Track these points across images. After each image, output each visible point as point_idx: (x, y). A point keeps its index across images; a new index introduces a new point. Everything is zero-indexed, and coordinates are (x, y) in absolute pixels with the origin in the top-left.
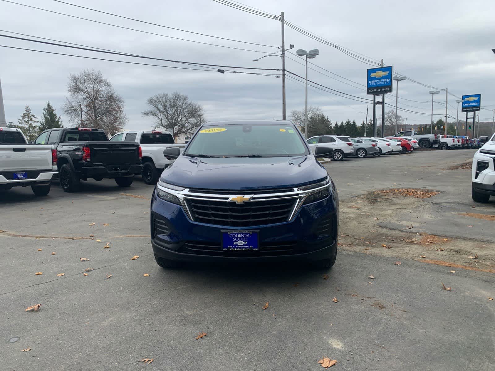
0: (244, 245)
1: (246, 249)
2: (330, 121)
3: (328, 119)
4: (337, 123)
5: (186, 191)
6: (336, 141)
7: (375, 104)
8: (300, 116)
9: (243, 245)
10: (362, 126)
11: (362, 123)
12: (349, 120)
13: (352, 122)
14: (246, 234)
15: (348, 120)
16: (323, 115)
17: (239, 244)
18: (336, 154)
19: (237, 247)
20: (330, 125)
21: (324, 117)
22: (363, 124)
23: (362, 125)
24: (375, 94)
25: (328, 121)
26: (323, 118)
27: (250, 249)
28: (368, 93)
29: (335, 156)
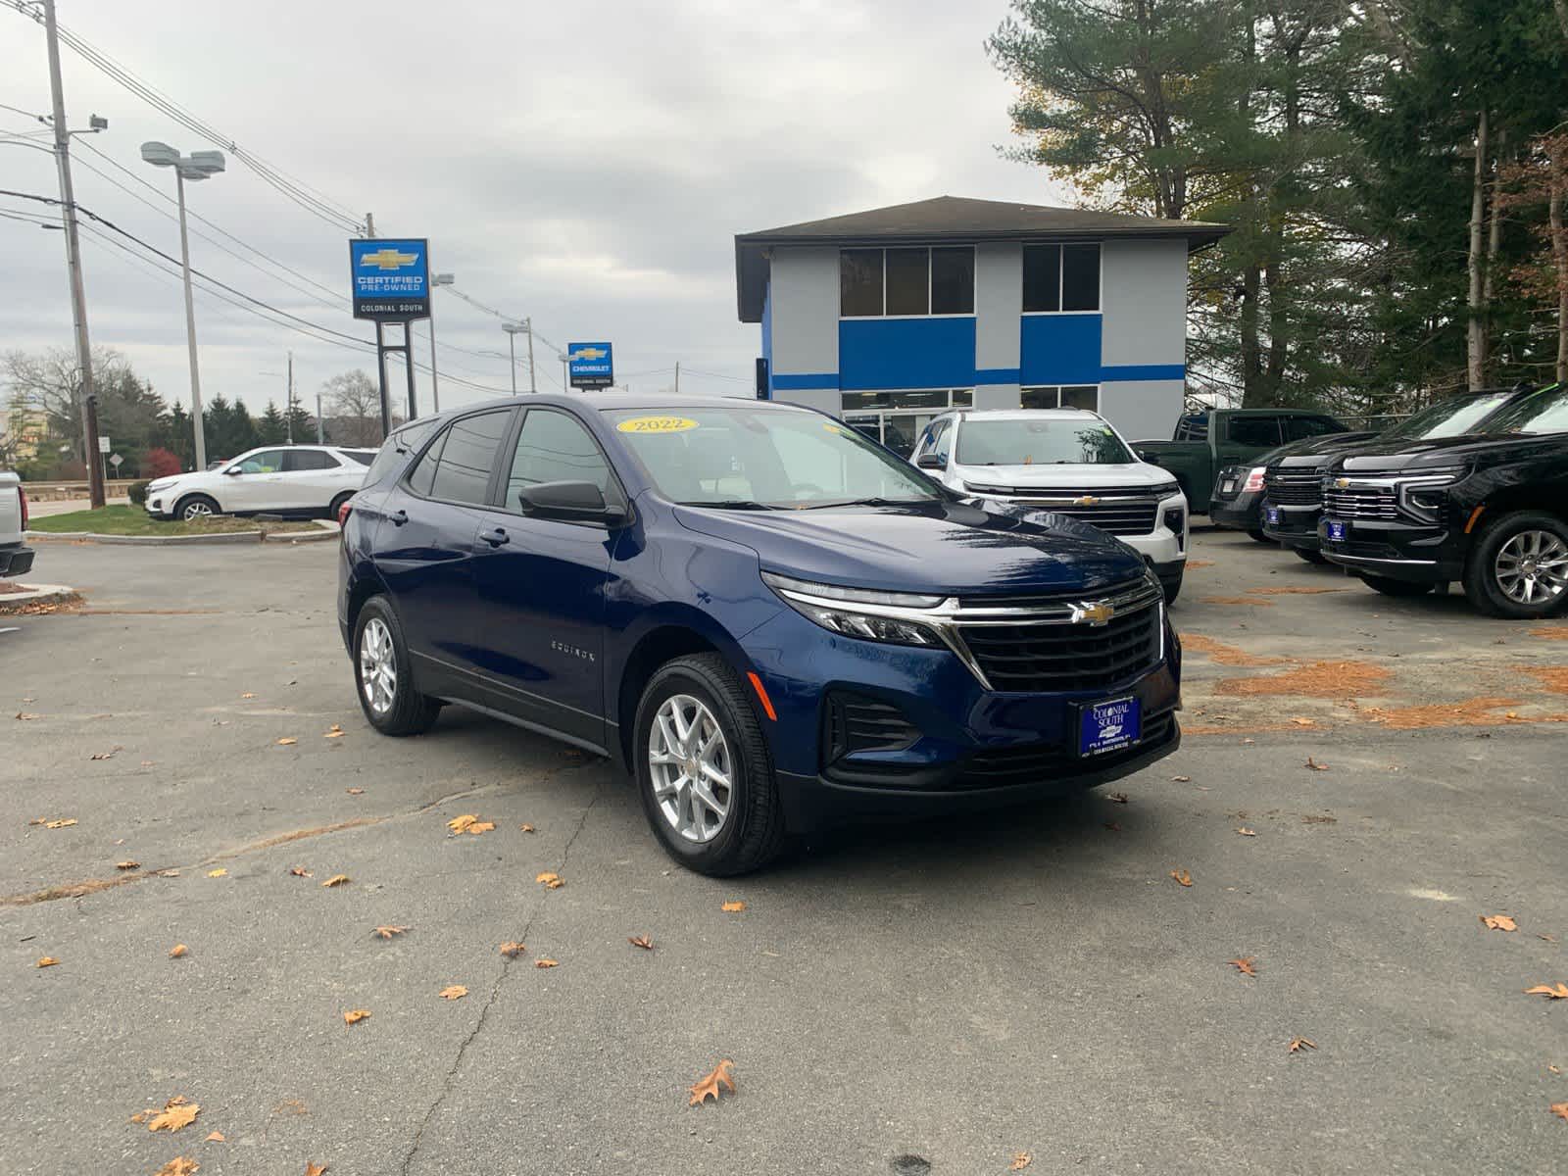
0: (1117, 735)
1: (1120, 746)
2: (159, 397)
3: (149, 389)
4: (178, 405)
5: (951, 607)
6: (339, 465)
7: (383, 350)
8: (39, 372)
9: (1113, 735)
10: (266, 416)
11: (266, 406)
12: (223, 397)
13: (231, 405)
14: (1120, 703)
15: (219, 394)
16: (130, 377)
17: (1108, 736)
19: (1104, 743)
20: (159, 412)
21: (134, 383)
22: (272, 412)
23: (267, 413)
24: (380, 318)
25: (152, 398)
26: (130, 383)
27: (1126, 744)
28: (359, 314)
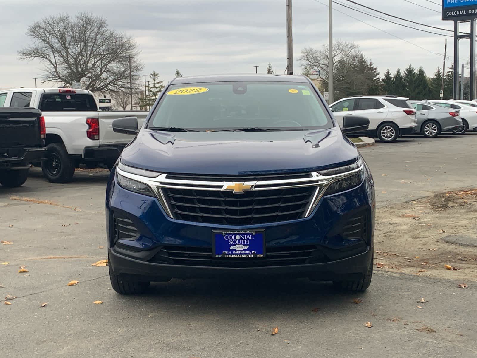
0: (244, 250)
1: (247, 256)
2: (375, 69)
3: (371, 65)
4: (388, 72)
5: (163, 178)
6: (384, 106)
7: (457, 38)
8: (318, 58)
9: (242, 249)
10: (436, 77)
11: (435, 71)
12: (412, 67)
13: (416, 71)
14: (247, 234)
15: (410, 66)
16: (363, 58)
17: (237, 249)
18: (384, 130)
19: (234, 252)
20: (375, 77)
21: (364, 62)
22: (438, 75)
23: (436, 75)
24: (457, 19)
25: (372, 69)
26: (362, 62)
27: (252, 256)
28: (445, 17)
29: (383, 133)
